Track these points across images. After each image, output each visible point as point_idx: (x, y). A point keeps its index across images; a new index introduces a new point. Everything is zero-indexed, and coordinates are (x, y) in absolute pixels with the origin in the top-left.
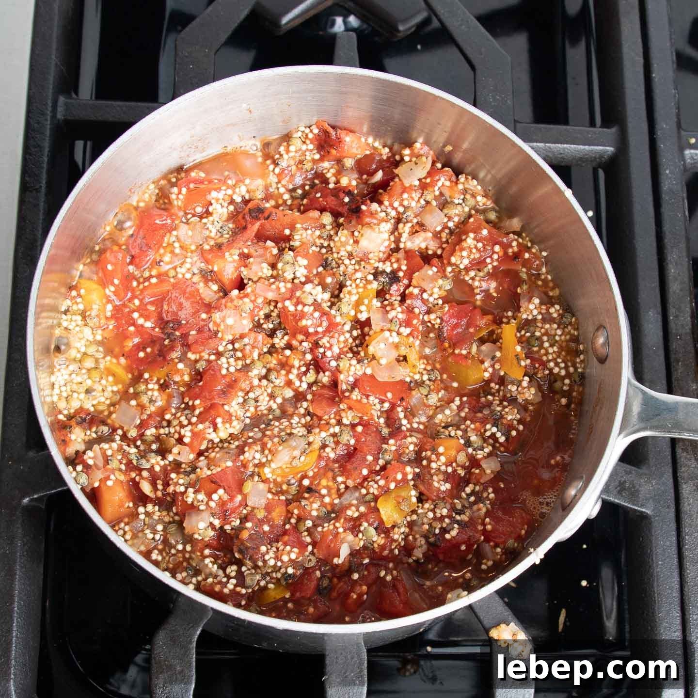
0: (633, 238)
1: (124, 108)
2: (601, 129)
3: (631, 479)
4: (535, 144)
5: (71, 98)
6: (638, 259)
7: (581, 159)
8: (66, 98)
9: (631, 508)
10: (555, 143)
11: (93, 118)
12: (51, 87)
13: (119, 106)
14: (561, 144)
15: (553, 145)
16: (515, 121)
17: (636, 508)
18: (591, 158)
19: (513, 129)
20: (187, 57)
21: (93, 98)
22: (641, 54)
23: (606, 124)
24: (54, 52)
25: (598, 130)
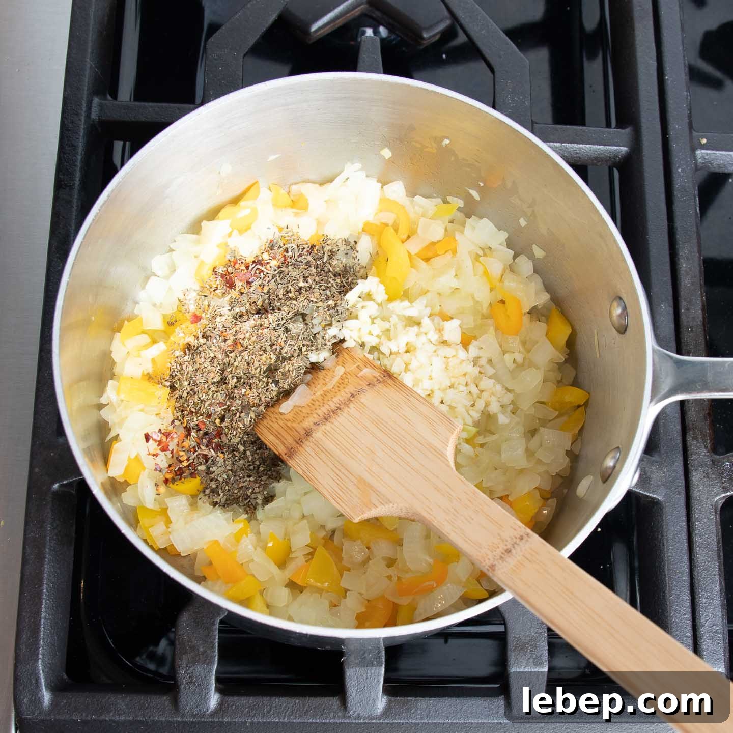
0: (646, 234)
1: (157, 109)
2: (615, 129)
3: (643, 466)
4: (552, 144)
5: (106, 99)
6: (651, 254)
7: (596, 158)
8: (100, 99)
9: (642, 494)
10: (571, 143)
11: (127, 119)
12: (86, 88)
13: (151, 107)
14: (577, 144)
15: (570, 145)
16: (533, 122)
17: (648, 494)
18: (607, 157)
19: (531, 129)
20: (215, 59)
21: (132, 100)
22: (655, 58)
23: (621, 124)
24: (89, 56)
25: (613, 130)
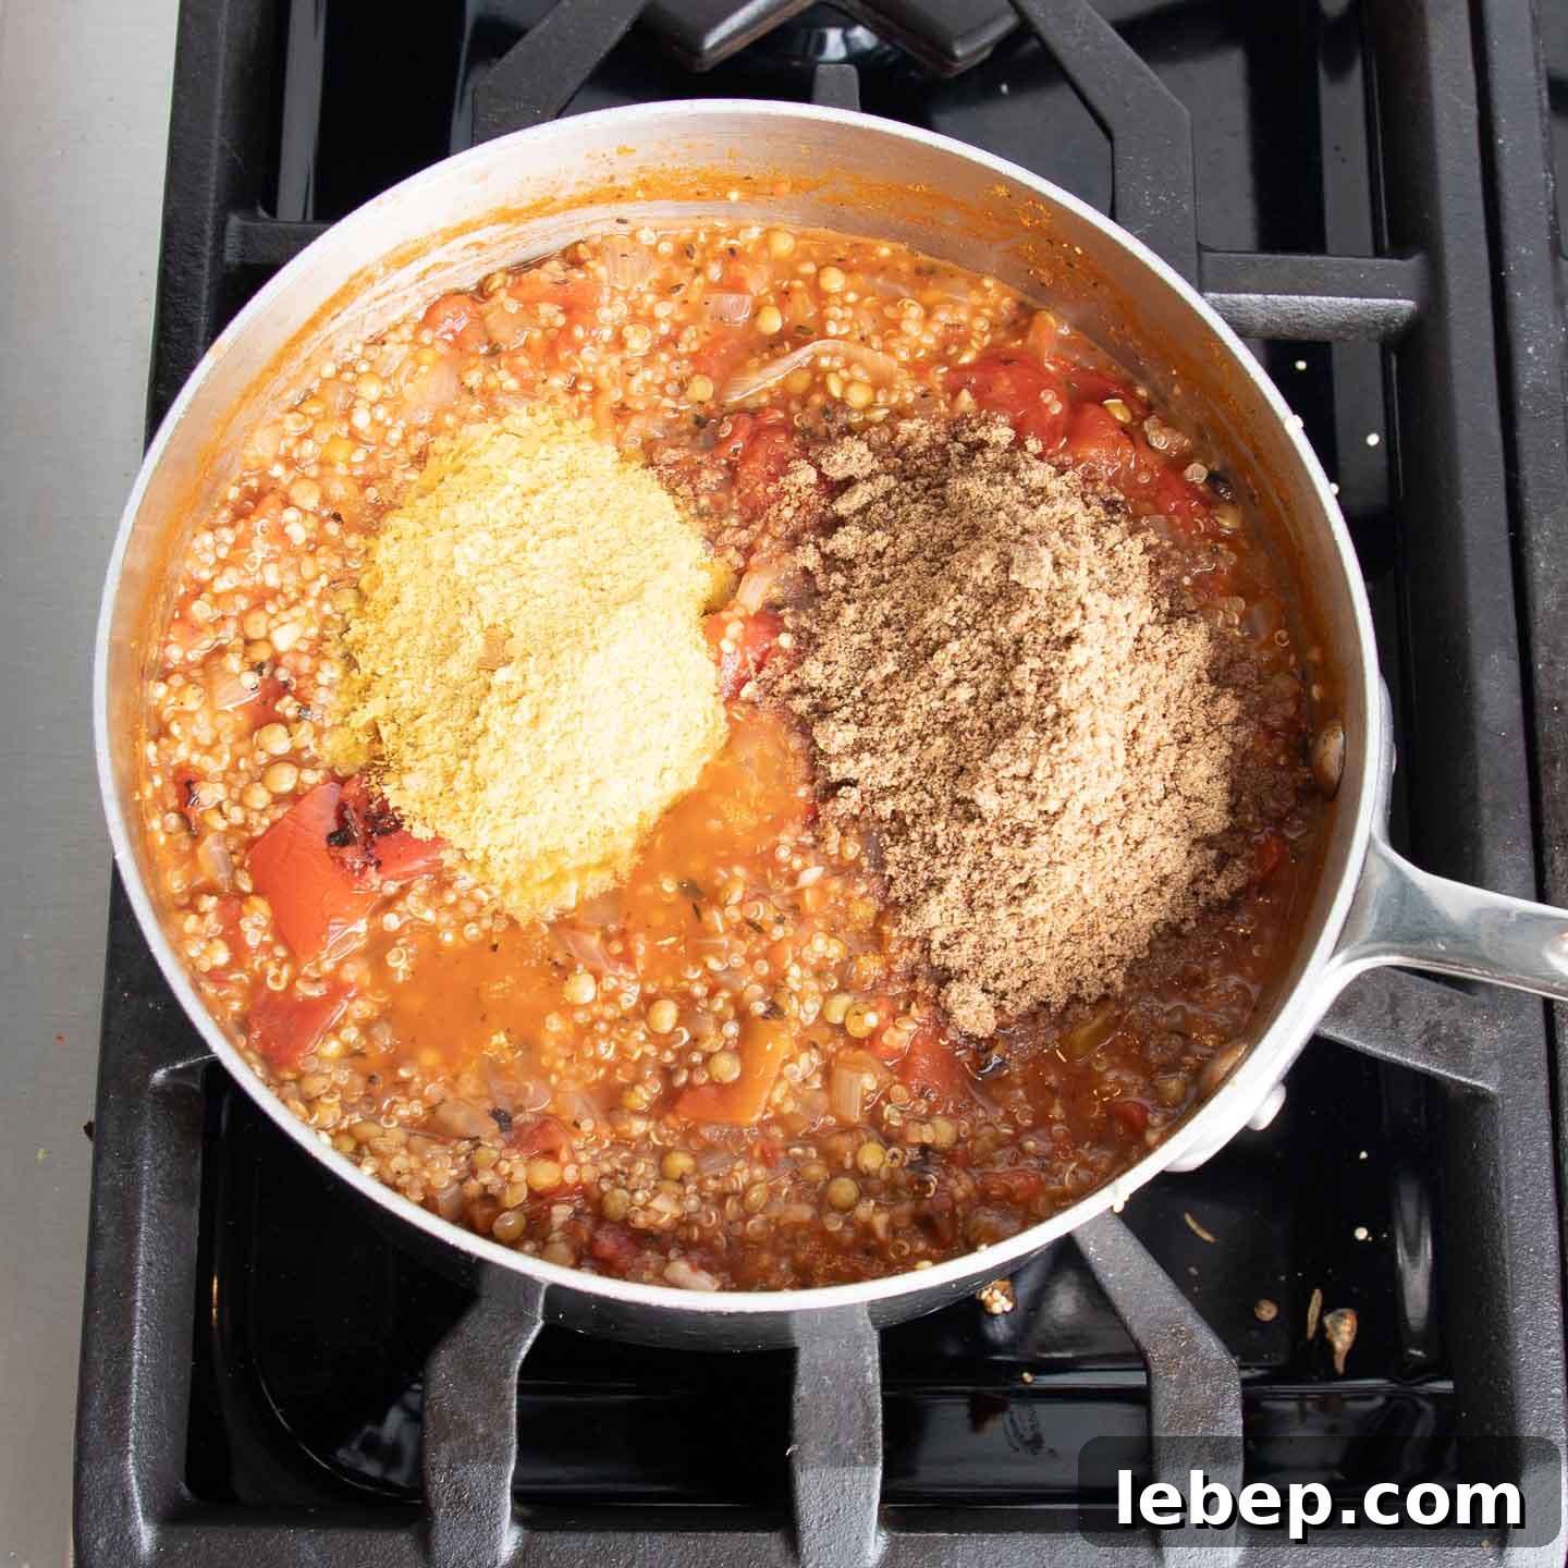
2: (1391, 261)
3: (1453, 1017)
4: (1243, 295)
5: (256, 218)
7: (1343, 325)
8: (245, 218)
9: (1451, 1080)
10: (1287, 294)
12: (212, 196)
14: (1301, 294)
15: (1283, 297)
16: (1201, 248)
17: (1464, 1079)
18: (1368, 321)
20: (496, 124)
21: (310, 217)
22: (1473, 98)
23: (1400, 248)
24: (217, 123)
25: (1379, 263)
